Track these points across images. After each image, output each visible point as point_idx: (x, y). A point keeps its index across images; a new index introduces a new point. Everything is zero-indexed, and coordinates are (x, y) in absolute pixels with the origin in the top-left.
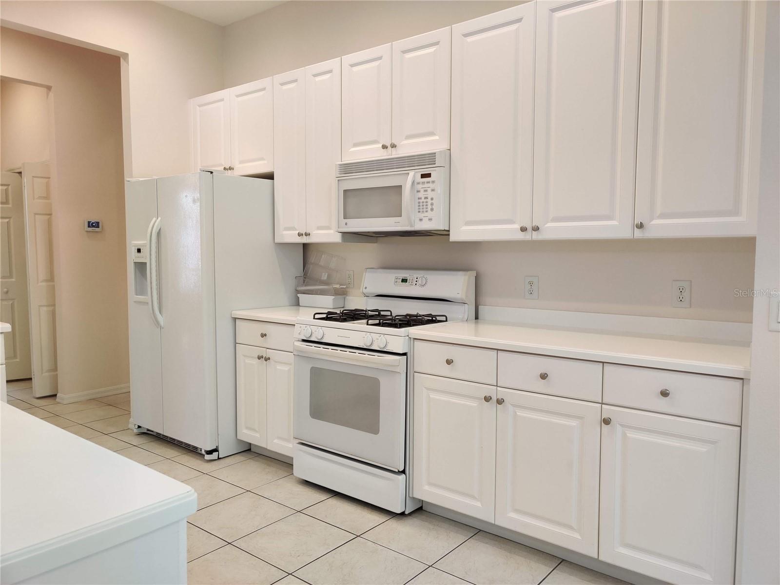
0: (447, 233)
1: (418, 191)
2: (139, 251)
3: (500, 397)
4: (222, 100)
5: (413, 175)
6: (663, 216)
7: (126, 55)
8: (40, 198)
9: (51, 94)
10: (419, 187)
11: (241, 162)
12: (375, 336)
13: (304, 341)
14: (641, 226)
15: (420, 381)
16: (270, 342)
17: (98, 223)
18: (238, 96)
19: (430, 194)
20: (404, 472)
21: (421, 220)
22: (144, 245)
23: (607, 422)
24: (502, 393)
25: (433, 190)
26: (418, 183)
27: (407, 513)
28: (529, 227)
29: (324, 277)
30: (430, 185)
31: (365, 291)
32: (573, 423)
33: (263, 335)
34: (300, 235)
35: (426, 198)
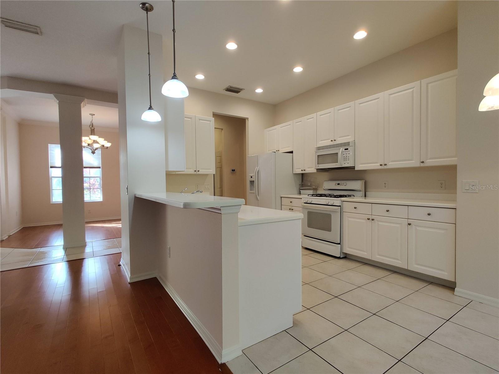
0: (354, 167)
1: (344, 154)
2: (251, 177)
3: (373, 218)
4: (276, 129)
5: (342, 149)
6: (430, 159)
7: (248, 118)
8: (218, 163)
9: (223, 131)
10: (344, 153)
11: (282, 148)
12: (330, 201)
13: (305, 203)
14: (423, 162)
15: (345, 215)
16: (293, 204)
17: (234, 170)
18: (281, 127)
19: (348, 155)
20: (340, 244)
21: (345, 163)
22: (253, 175)
23: (409, 224)
24: (373, 217)
25: (349, 154)
26: (344, 152)
27: (341, 257)
28: (383, 164)
29: (309, 184)
30: (348, 152)
31: (324, 188)
32: (398, 225)
33: (291, 202)
34: (302, 170)
35: (347, 156)
